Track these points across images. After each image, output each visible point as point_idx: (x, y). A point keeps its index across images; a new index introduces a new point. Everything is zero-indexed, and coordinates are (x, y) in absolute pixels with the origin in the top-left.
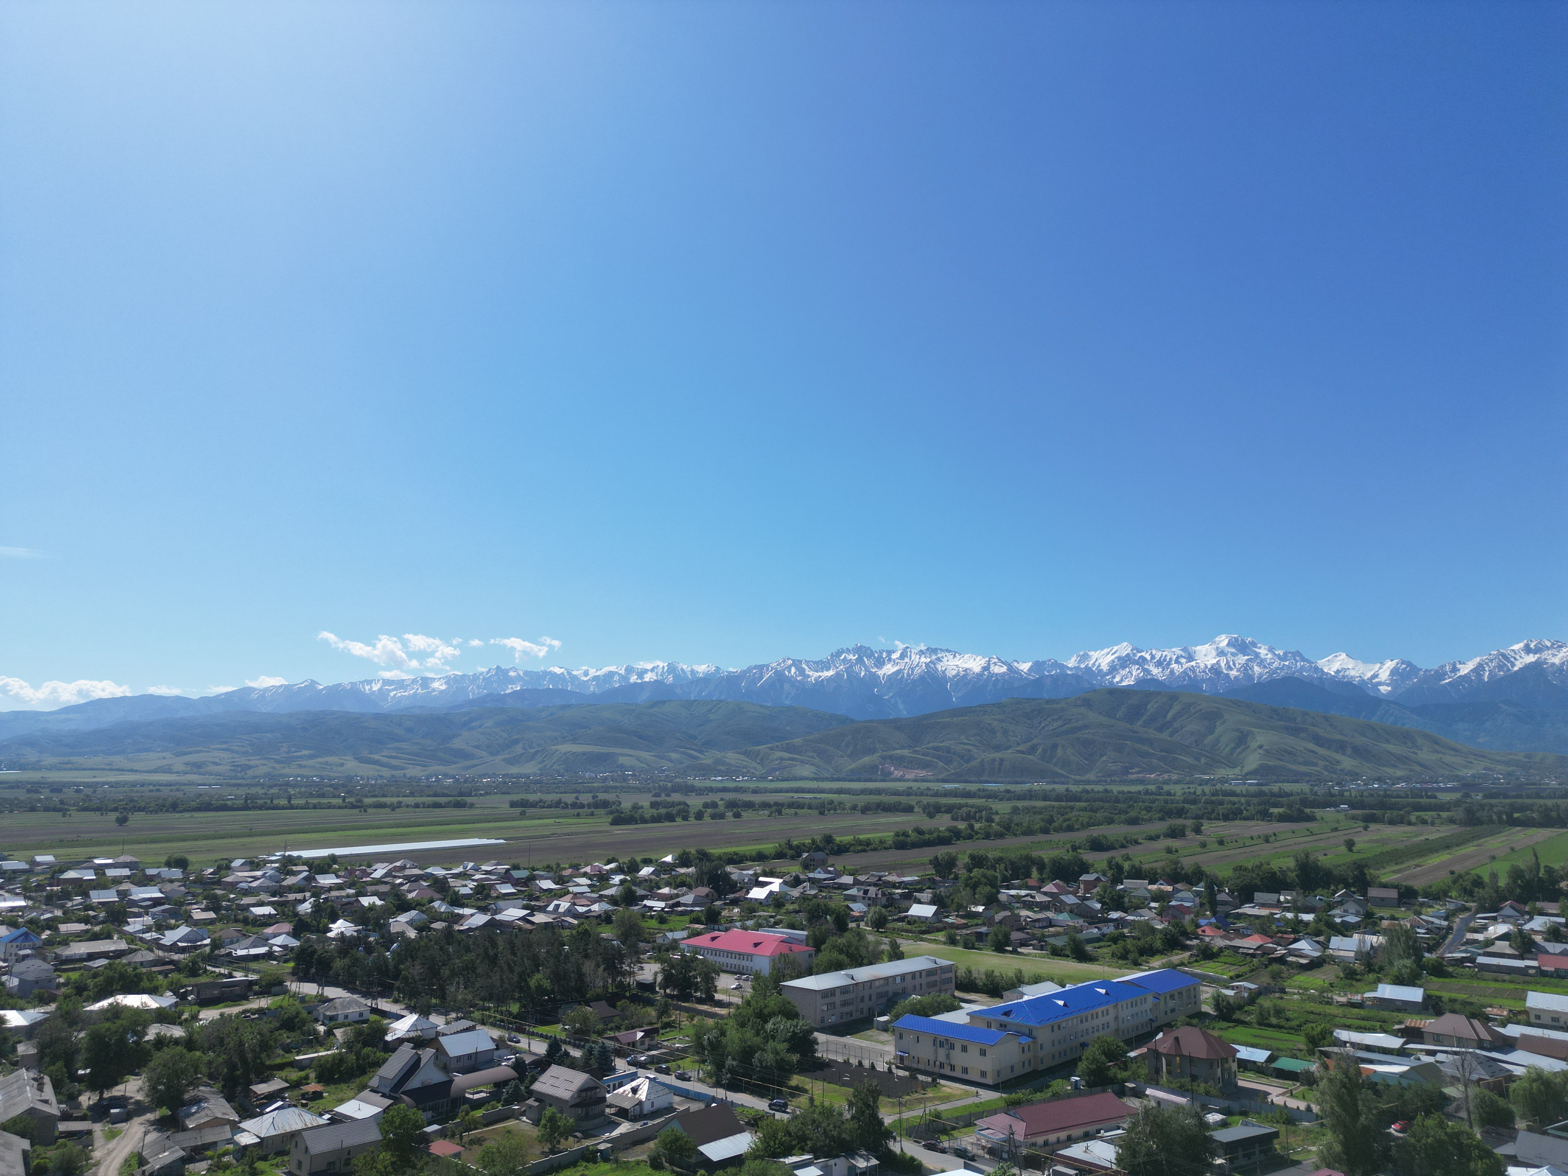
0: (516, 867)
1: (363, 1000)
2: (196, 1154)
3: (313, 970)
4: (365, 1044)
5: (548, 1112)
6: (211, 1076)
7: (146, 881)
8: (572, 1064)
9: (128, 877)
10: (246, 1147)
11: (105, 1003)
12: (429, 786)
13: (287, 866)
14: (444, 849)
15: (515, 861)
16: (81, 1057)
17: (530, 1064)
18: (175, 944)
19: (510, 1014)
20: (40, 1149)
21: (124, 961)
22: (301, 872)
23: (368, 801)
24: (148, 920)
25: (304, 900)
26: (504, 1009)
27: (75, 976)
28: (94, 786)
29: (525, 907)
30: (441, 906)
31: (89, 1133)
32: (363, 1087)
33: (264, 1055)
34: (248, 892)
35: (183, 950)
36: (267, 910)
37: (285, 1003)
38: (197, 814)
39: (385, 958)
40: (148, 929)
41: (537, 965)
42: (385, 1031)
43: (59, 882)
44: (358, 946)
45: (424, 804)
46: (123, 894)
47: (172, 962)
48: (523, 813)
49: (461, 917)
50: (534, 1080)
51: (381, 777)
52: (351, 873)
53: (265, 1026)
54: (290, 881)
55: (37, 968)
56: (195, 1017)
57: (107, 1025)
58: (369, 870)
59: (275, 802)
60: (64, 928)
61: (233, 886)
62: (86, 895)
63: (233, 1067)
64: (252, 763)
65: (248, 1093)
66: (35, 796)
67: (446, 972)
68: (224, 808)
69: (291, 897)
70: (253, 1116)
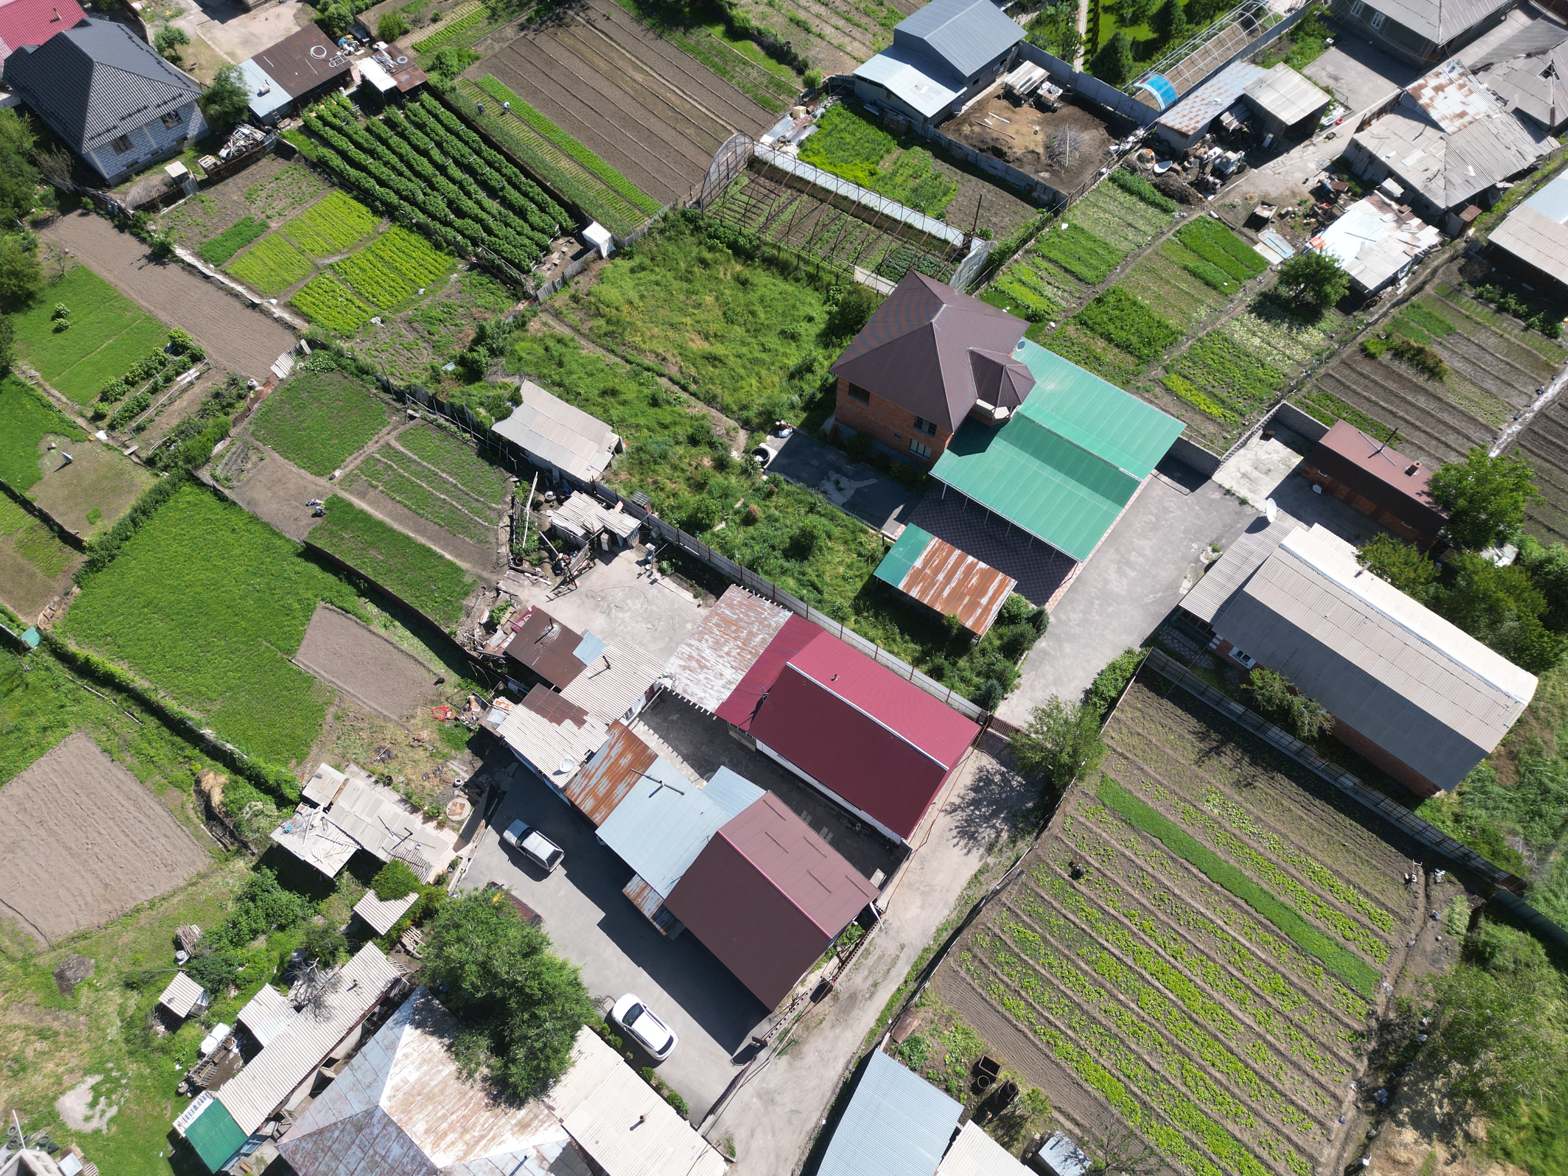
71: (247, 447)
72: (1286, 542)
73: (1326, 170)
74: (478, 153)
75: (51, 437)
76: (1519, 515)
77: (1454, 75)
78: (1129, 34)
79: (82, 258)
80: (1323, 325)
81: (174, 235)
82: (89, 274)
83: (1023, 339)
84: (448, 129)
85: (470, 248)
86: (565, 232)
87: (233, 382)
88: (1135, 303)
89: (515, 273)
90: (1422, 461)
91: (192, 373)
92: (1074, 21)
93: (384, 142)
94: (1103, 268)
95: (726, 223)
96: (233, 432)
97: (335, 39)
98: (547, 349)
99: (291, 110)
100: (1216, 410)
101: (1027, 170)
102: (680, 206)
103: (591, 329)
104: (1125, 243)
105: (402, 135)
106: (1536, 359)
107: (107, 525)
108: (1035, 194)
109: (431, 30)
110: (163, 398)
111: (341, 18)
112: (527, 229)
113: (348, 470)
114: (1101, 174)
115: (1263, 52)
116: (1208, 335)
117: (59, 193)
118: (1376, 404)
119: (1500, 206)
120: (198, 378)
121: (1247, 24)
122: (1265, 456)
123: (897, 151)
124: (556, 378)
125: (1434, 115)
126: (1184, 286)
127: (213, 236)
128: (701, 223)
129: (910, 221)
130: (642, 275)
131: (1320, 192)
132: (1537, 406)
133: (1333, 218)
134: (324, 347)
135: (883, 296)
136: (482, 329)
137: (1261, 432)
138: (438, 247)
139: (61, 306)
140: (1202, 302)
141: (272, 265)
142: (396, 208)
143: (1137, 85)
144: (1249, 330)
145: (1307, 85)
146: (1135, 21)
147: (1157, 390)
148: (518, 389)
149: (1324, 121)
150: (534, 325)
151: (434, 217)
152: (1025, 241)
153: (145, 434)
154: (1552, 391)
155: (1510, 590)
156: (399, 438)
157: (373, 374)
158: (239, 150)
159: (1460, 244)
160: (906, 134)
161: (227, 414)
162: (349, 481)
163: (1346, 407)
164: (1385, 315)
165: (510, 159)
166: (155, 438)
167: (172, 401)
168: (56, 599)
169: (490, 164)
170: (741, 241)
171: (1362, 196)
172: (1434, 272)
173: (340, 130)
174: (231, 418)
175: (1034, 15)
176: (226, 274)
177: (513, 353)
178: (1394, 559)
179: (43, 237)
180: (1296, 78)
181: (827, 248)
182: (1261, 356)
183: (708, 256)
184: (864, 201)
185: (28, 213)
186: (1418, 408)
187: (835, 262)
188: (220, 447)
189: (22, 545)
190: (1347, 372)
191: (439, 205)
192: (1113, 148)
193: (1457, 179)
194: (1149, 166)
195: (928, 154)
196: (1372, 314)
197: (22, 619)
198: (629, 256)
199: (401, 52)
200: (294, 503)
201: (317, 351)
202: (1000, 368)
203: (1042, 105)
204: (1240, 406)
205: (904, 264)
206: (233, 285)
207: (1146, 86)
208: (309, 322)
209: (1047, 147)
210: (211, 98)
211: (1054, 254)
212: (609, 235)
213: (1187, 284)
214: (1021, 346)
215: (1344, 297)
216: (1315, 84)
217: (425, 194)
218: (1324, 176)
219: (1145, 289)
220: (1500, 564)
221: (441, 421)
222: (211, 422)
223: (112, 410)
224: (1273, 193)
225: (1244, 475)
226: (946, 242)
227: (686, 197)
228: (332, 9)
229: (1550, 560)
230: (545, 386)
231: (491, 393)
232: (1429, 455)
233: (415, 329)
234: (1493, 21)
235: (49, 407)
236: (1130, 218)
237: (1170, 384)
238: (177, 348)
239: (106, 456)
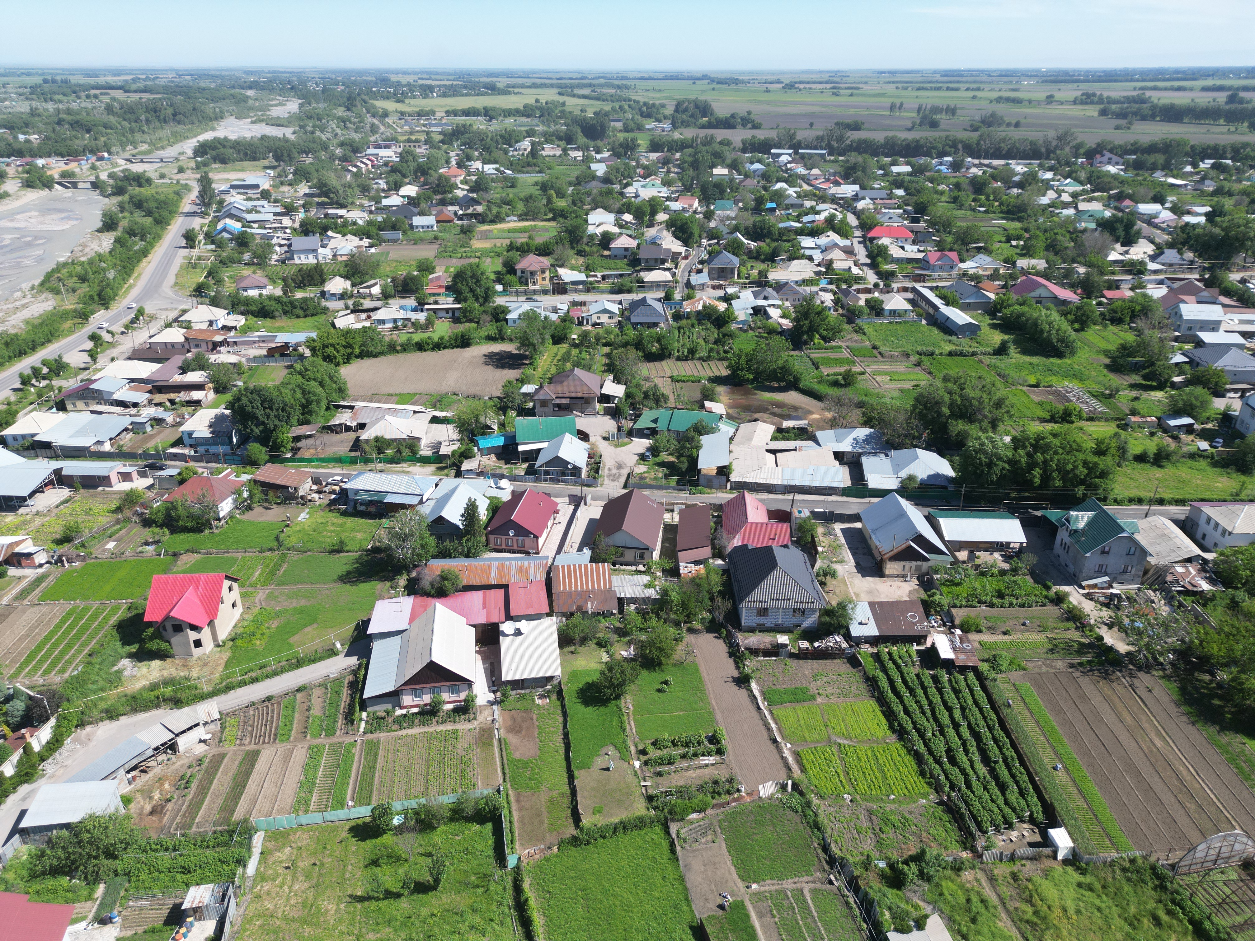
71: (710, 827)
74: (991, 729)
75: (612, 748)
79: (700, 660)
81: (757, 674)
82: (697, 670)
84: (975, 702)
85: (947, 789)
86: (1032, 820)
87: (731, 780)
89: (973, 827)
91: (712, 760)
93: (924, 688)
95: (1197, 900)
96: (709, 811)
97: (928, 615)
98: (968, 901)
99: (873, 641)
102: (1153, 859)
103: (1016, 909)
105: (940, 691)
107: (601, 821)
109: (999, 638)
110: (684, 764)
111: (939, 604)
112: (1001, 801)
113: (763, 889)
117: (713, 621)
120: (712, 764)
124: (964, 929)
127: (778, 687)
128: (1169, 885)
130: (1088, 894)
134: (801, 794)
136: (923, 852)
138: (922, 774)
139: (670, 678)
141: (802, 722)
142: (908, 733)
148: (926, 917)
150: (967, 875)
151: (931, 753)
153: (660, 779)
156: (812, 891)
157: (822, 833)
158: (827, 648)
161: (713, 798)
162: (758, 897)
165: (1013, 745)
166: (664, 785)
167: (688, 769)
168: (542, 847)
169: (996, 741)
170: (1207, 925)
173: (898, 667)
174: (714, 802)
176: (771, 712)
177: (938, 885)
179: (689, 638)
183: (1164, 917)
185: (690, 622)
188: (694, 816)
189: (552, 802)
191: (940, 747)
197: (517, 845)
198: (1083, 872)
199: (969, 641)
200: (713, 886)
201: (795, 793)
206: (771, 721)
208: (802, 771)
210: (828, 612)
212: (1072, 845)
217: (933, 734)
221: (851, 900)
222: (701, 796)
223: (654, 753)
227: (1162, 855)
228: (937, 598)
230: (951, 929)
231: (903, 905)
233: (871, 820)
235: (624, 730)
238: (714, 739)
239: (630, 778)
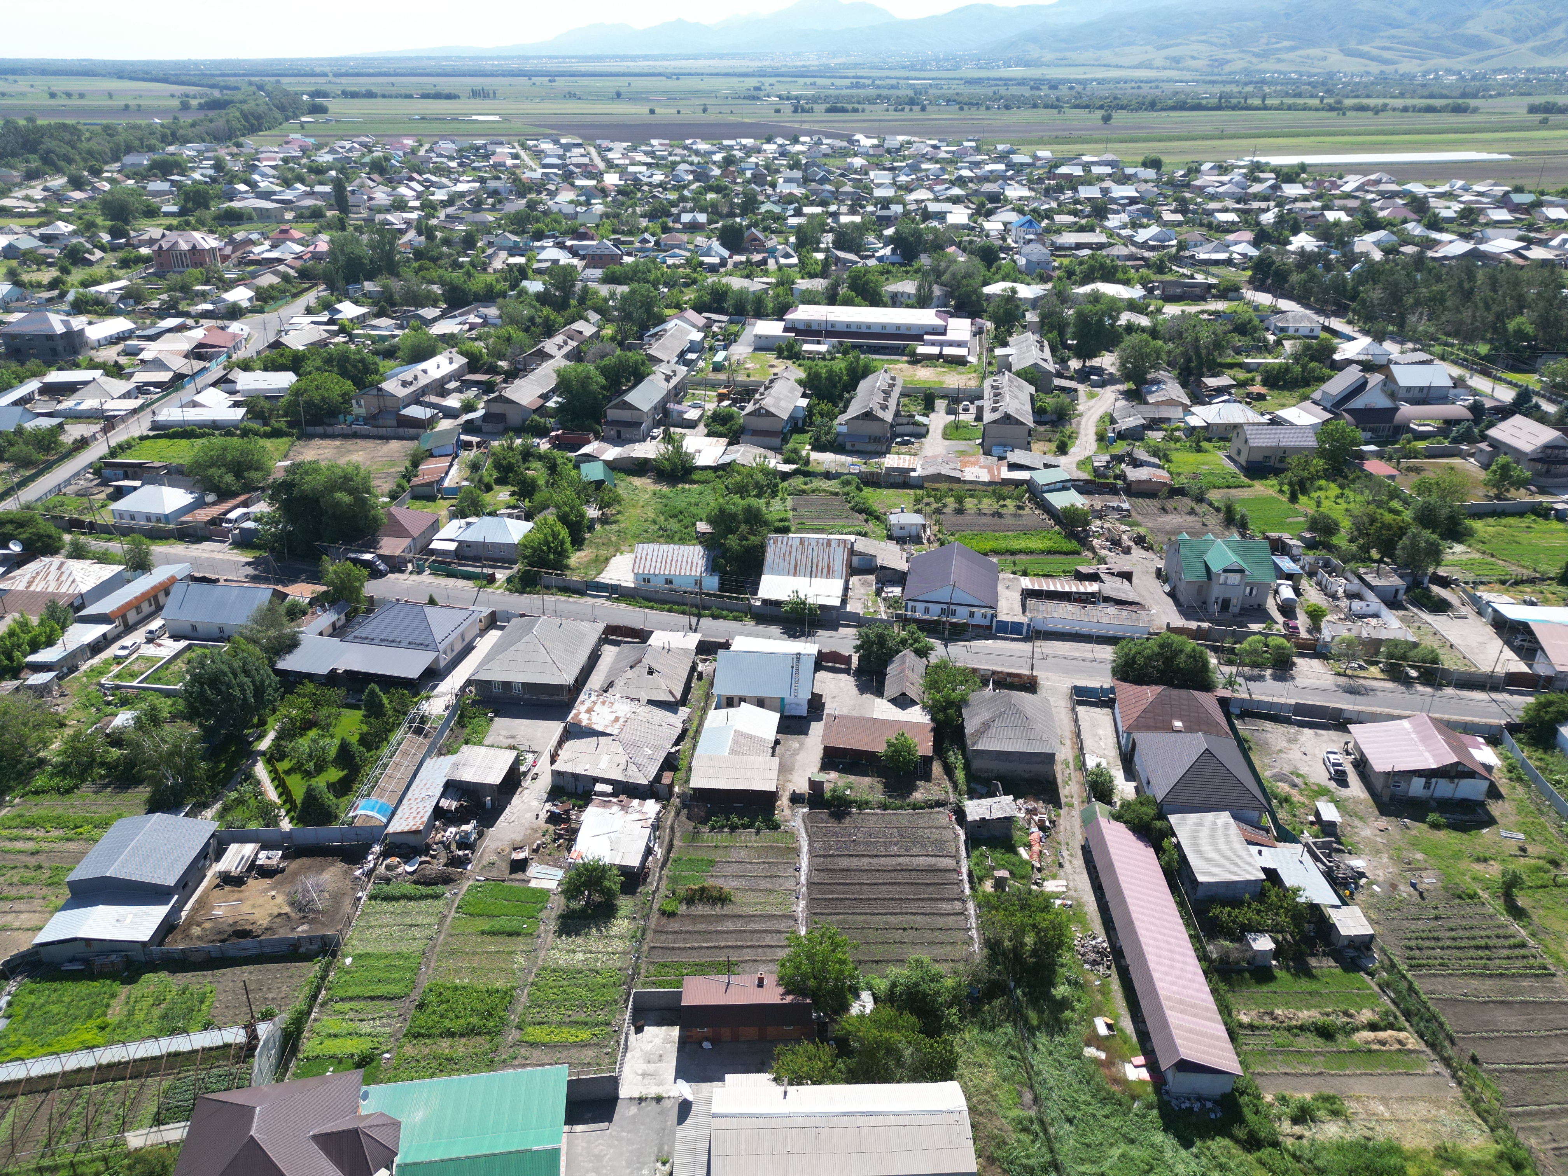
0: (1519, 190)
1: (1315, 317)
2: (1154, 424)
3: (1269, 281)
4: (1313, 359)
5: (1502, 459)
6: (1169, 364)
7: (1124, 180)
8: (1543, 418)
9: (1110, 175)
10: (1194, 428)
11: (1087, 289)
12: (1424, 86)
13: (1255, 171)
14: (1430, 163)
15: (1518, 182)
16: (1070, 330)
17: (1490, 409)
18: (1146, 242)
19: (1477, 354)
20: (1042, 395)
21: (1104, 252)
22: (1267, 179)
23: (1349, 102)
24: (1124, 217)
25: (1268, 210)
26: (1470, 348)
27: (1066, 261)
28: (1083, 83)
29: (1520, 239)
30: (1415, 229)
31: (1076, 390)
32: (1305, 398)
33: (1216, 353)
34: (1213, 197)
35: (1153, 248)
36: (1232, 217)
37: (1239, 309)
38: (1173, 114)
39: (1344, 279)
40: (1124, 227)
41: (1521, 305)
42: (1334, 350)
43: (1055, 177)
44: (1317, 262)
45: (1414, 107)
46: (1105, 191)
47: (1143, 259)
48: (1544, 121)
49: (1437, 242)
50: (1491, 425)
51: (1368, 73)
52: (1320, 183)
53: (1220, 327)
54: (1256, 188)
55: (1038, 251)
56: (1159, 311)
57: (1090, 307)
58: (1339, 182)
59: (1249, 101)
60: (1059, 219)
61: (1201, 189)
62: (1075, 190)
63: (1189, 360)
64: (1228, 57)
65: (1200, 383)
66: (1037, 93)
67: (1409, 300)
68: (1198, 107)
69: (1255, 205)
70: (1202, 403)
72: (715, 1109)
73: (547, 801)
76: (851, 966)
77: (593, 698)
78: (320, 782)
80: (621, 913)
83: (364, 1088)
88: (456, 988)
90: (762, 970)
92: (261, 793)
94: (408, 976)
100: (584, 1035)
101: (283, 933)
104: (416, 943)
106: (779, 848)
108: (302, 950)
114: (360, 899)
115: (443, 745)
116: (537, 975)
118: (701, 948)
119: (683, 764)
121: (419, 731)
122: (649, 1047)
123: (123, 991)
125: (599, 728)
126: (491, 948)
129: (172, 1049)
131: (553, 819)
132: (803, 880)
133: (575, 831)
135: (176, 1144)
137: (632, 1028)
140: (514, 952)
143: (351, 814)
144: (568, 951)
145: (492, 751)
146: (320, 768)
147: (523, 1051)
149: (523, 769)
152: (314, 997)
154: (804, 863)
155: (889, 1025)
159: (676, 801)
160: (127, 969)
163: (682, 965)
164: (660, 878)
171: (586, 805)
172: (672, 829)
175: (218, 806)
178: (799, 1061)
180: (482, 750)
181: (76, 1138)
182: (591, 966)
184: (104, 1061)
186: (731, 932)
187: (96, 1145)
190: (663, 937)
192: (358, 873)
193: (642, 760)
194: (400, 870)
195: (163, 975)
196: (651, 884)
202: (354, 1134)
203: (266, 872)
204: (601, 1018)
205: (187, 1096)
207: (358, 812)
209: (292, 904)
211: (351, 991)
213: (493, 945)
214: (365, 1096)
215: (622, 883)
216: (499, 747)
218: (548, 806)
219: (458, 971)
220: (868, 1011)
224: (518, 837)
225: (644, 1075)
226: (227, 1046)
229: (894, 985)
232: (763, 962)
234: (594, 658)
236: (408, 920)
237: (530, 1039)
